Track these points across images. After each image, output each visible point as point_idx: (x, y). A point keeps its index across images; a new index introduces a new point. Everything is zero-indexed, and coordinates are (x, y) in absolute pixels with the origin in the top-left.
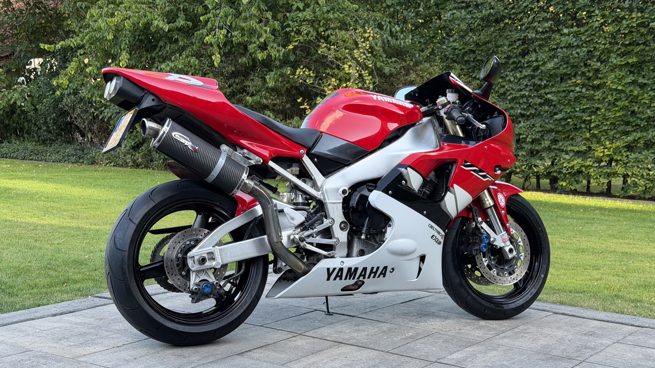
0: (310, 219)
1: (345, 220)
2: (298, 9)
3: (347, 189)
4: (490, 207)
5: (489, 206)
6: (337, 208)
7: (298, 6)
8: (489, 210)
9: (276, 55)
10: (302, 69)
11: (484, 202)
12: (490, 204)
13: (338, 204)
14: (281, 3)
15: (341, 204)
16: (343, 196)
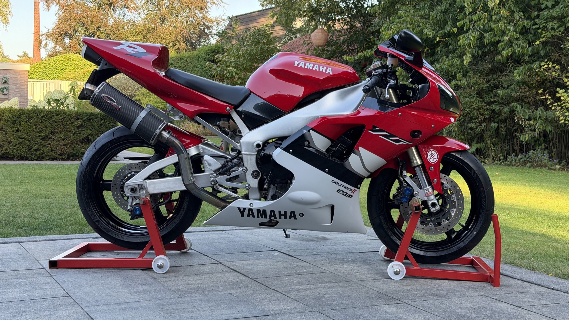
0: (225, 166)
1: (258, 170)
2: (547, 7)
3: (261, 143)
4: (418, 166)
5: (416, 165)
6: (251, 159)
7: (546, 5)
8: (417, 169)
9: (519, 51)
10: (546, 62)
11: (412, 161)
12: (417, 162)
13: (252, 156)
14: (533, 3)
15: (255, 156)
16: (257, 149)
